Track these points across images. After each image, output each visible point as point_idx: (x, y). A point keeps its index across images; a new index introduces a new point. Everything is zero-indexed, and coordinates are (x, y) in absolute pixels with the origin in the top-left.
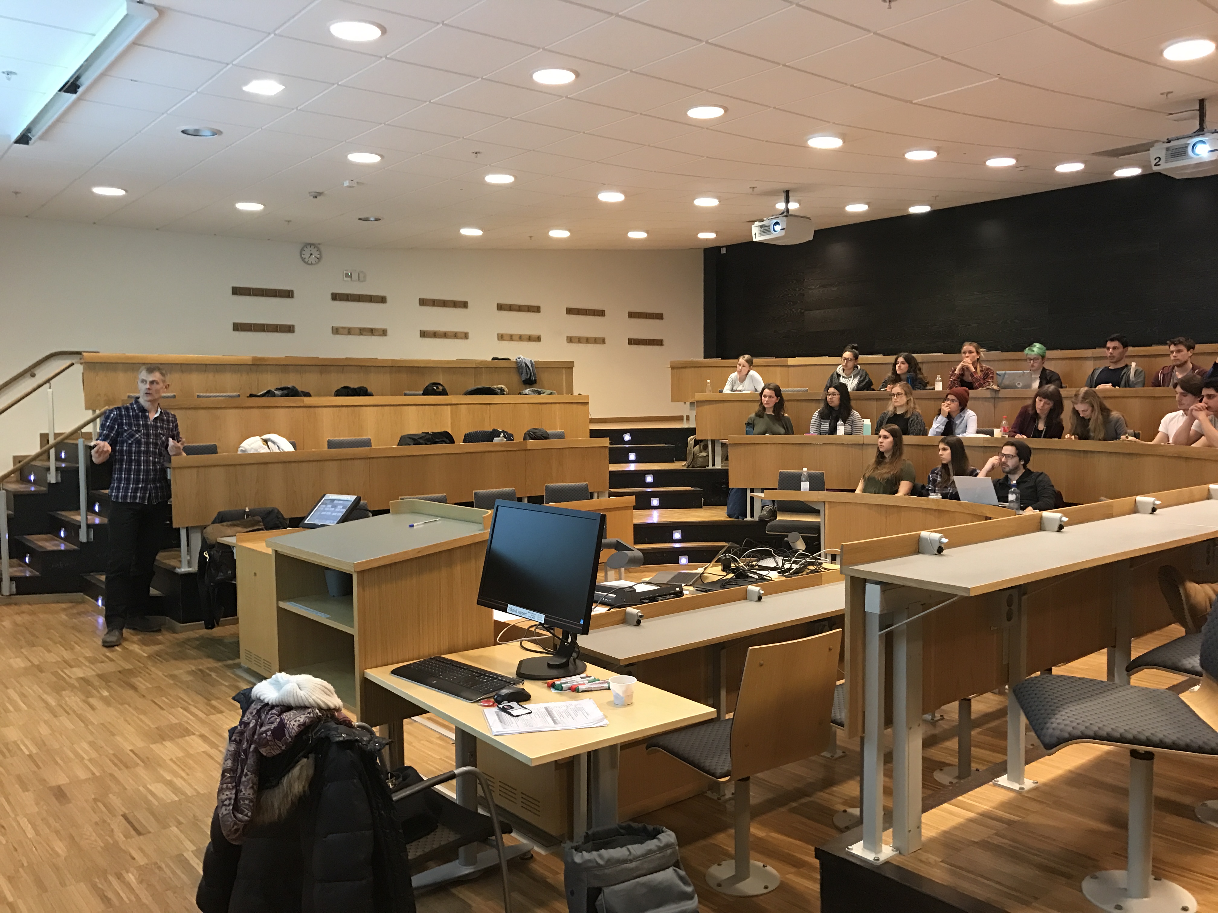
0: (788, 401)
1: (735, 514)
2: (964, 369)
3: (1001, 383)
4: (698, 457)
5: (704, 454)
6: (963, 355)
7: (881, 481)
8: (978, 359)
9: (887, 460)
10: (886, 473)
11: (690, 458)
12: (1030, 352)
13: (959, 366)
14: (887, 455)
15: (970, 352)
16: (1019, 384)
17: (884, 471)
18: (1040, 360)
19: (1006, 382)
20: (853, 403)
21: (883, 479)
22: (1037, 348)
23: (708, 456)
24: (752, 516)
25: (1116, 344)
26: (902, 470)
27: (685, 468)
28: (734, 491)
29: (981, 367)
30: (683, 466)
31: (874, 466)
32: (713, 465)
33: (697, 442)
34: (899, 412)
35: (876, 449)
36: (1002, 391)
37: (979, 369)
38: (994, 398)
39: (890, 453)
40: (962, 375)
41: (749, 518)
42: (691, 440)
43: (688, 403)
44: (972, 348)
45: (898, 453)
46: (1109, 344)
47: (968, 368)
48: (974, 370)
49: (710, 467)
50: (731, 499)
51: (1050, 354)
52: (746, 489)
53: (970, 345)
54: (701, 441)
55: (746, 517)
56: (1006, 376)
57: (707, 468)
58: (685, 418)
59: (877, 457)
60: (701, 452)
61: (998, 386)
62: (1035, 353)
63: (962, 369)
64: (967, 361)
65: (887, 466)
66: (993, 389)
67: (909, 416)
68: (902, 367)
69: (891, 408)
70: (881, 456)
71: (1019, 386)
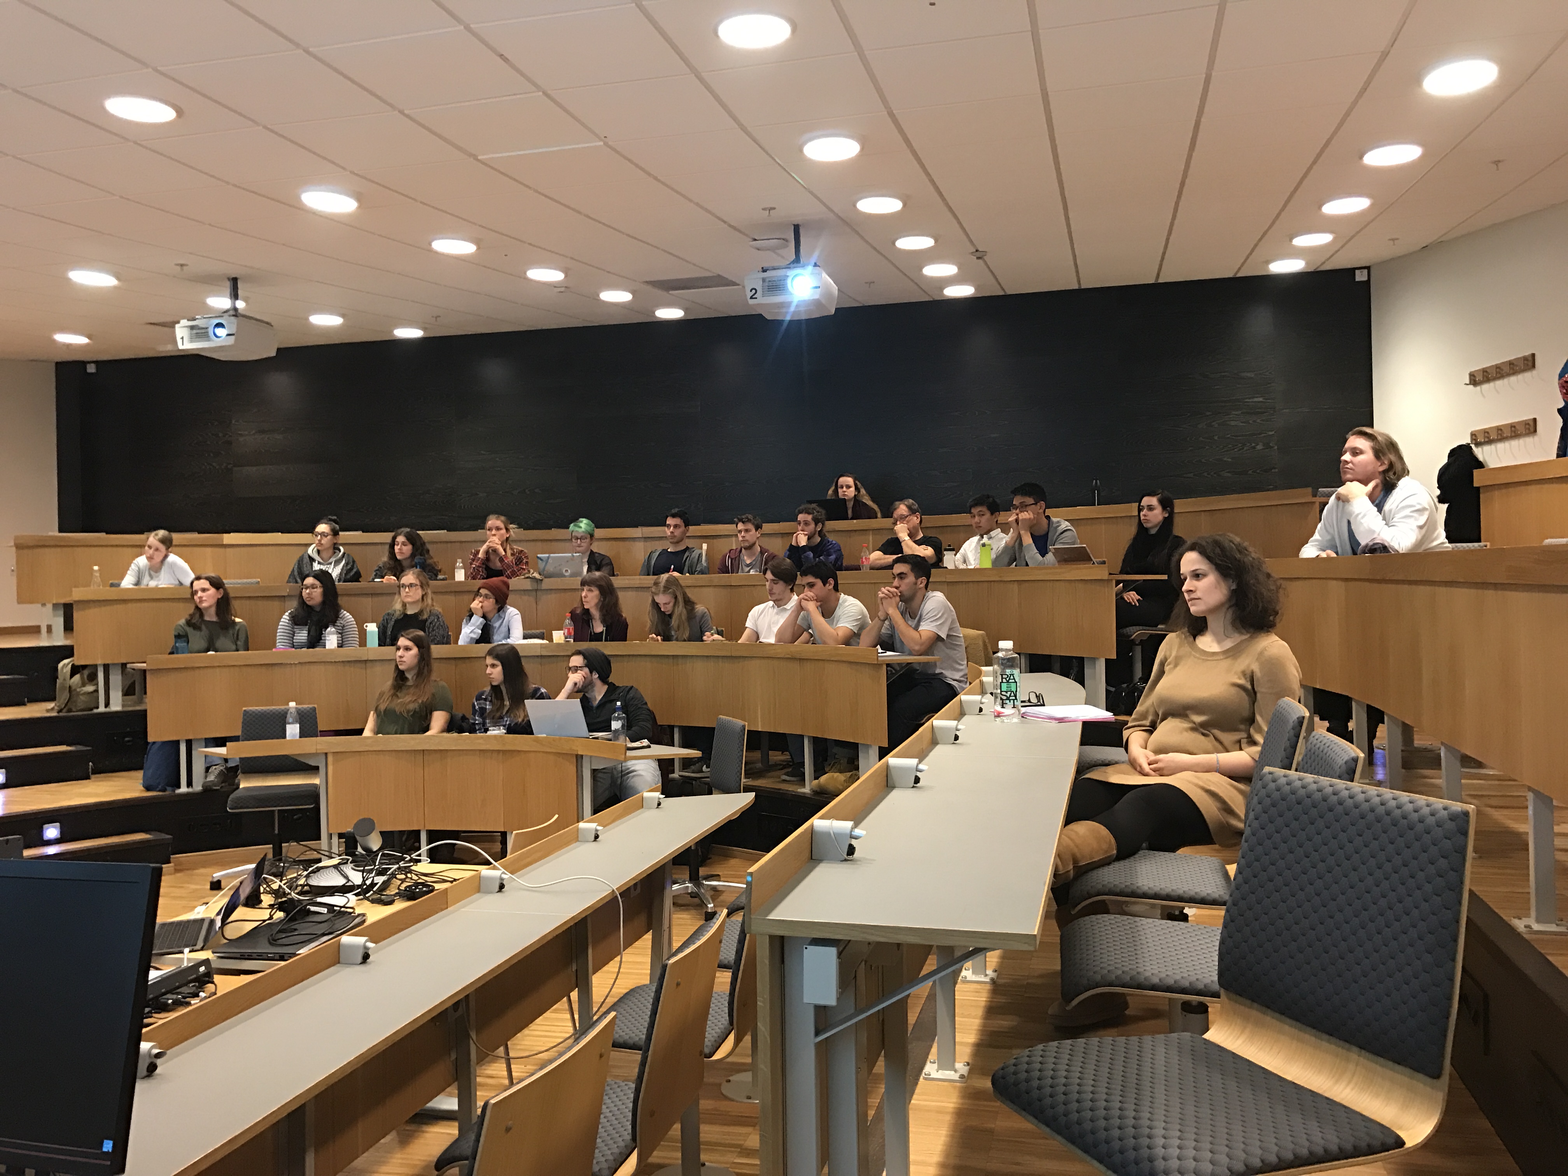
0: (236, 598)
1: (159, 784)
2: (491, 552)
3: (544, 569)
4: (78, 694)
5: (90, 688)
6: (488, 532)
7: (405, 715)
8: (507, 539)
9: (410, 683)
10: (409, 702)
11: (63, 697)
12: (577, 529)
13: (485, 547)
14: (409, 676)
15: (498, 529)
16: (567, 571)
17: (408, 699)
18: (588, 540)
19: (550, 568)
20: (341, 601)
21: (408, 712)
22: (584, 524)
23: (96, 691)
24: (190, 784)
25: (677, 521)
26: (433, 695)
27: (54, 714)
28: (156, 747)
29: (512, 549)
30: (48, 711)
31: (392, 692)
32: (107, 705)
33: (75, 670)
34: (410, 612)
35: (393, 667)
36: (546, 580)
37: (509, 552)
38: (536, 590)
39: (415, 671)
40: (487, 559)
41: (184, 789)
42: (65, 666)
43: (49, 606)
44: (499, 523)
45: (425, 671)
46: (670, 521)
47: (495, 551)
48: (504, 553)
49: (102, 709)
50: (152, 759)
51: (599, 533)
52: (177, 743)
53: (497, 519)
54: (84, 667)
55: (179, 787)
56: (550, 561)
57: (95, 711)
58: (44, 630)
59: (396, 679)
60: (84, 685)
61: (540, 574)
62: (583, 529)
63: (487, 553)
64: (494, 540)
65: (412, 690)
66: (534, 578)
67: (425, 617)
68: (403, 549)
69: (398, 606)
70: (400, 676)
71: (567, 574)
